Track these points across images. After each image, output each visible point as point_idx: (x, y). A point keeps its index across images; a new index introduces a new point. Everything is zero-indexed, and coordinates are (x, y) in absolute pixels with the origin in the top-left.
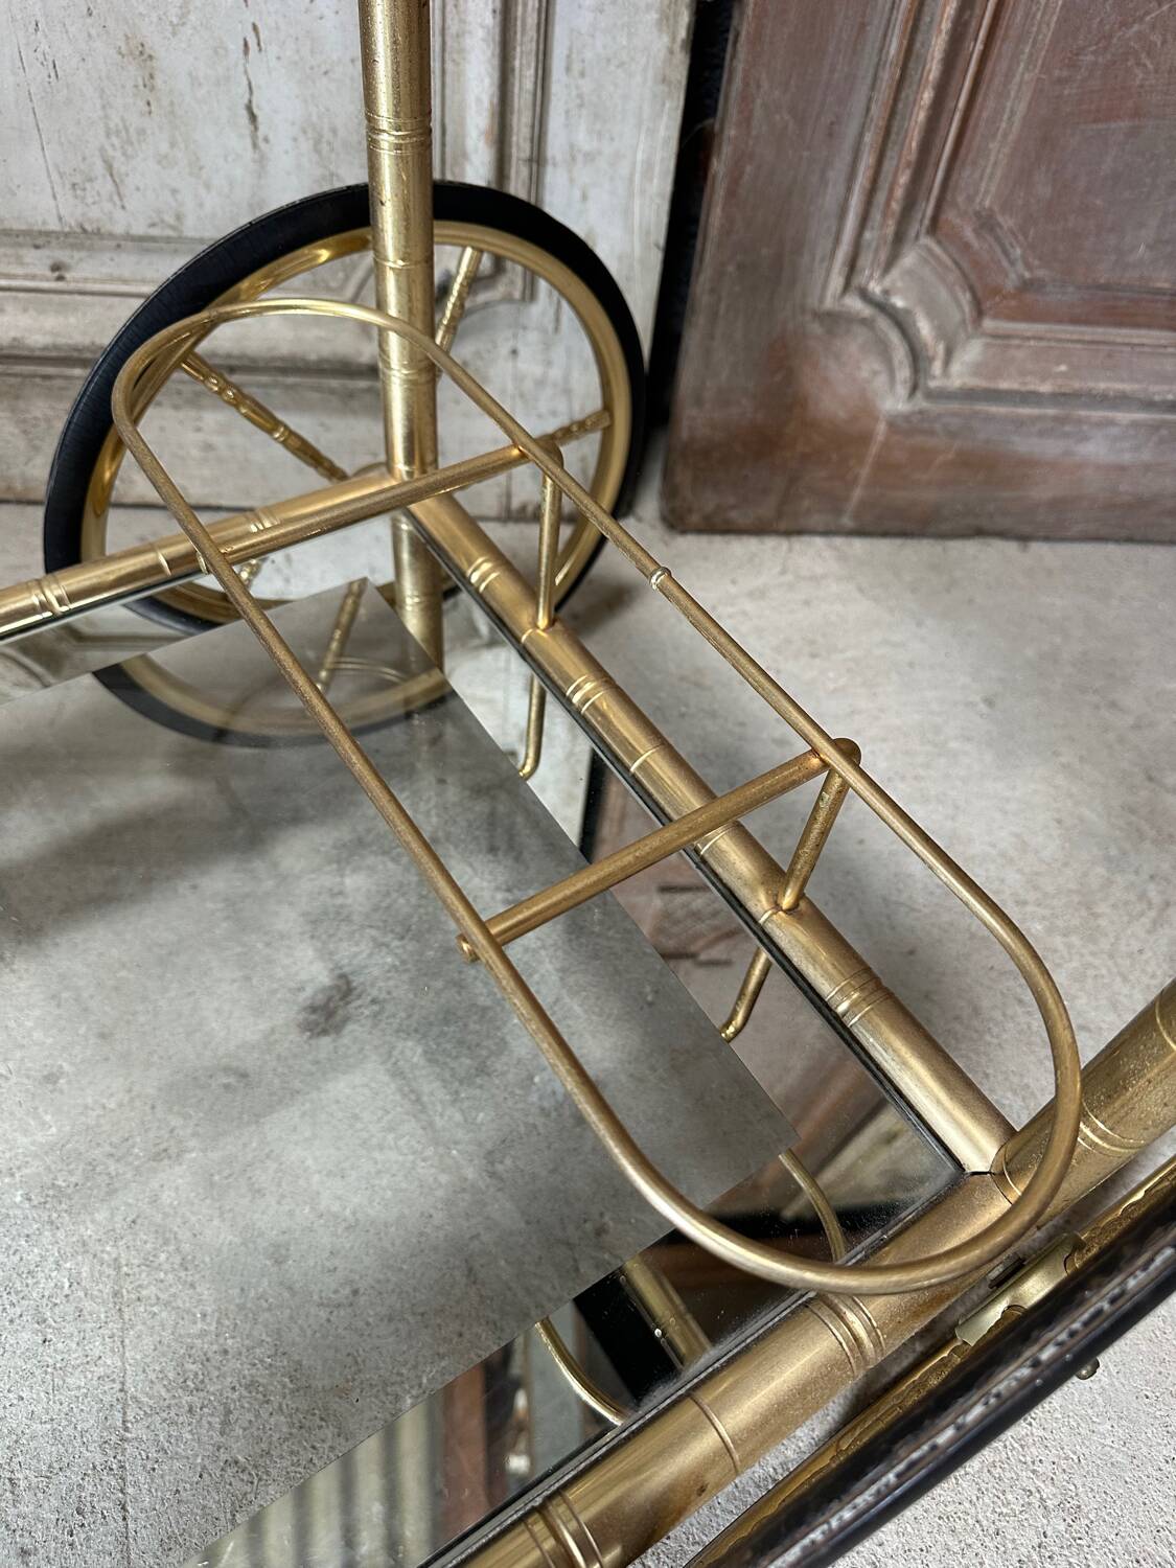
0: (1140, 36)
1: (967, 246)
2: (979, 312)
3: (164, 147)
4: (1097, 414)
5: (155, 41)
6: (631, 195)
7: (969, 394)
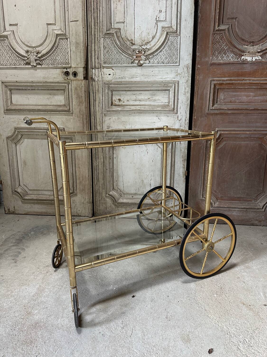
0: (225, 176)
1: (214, 194)
2: (217, 200)
3: (143, 187)
4: (233, 209)
5: (144, 180)
6: (181, 190)
7: (218, 207)
